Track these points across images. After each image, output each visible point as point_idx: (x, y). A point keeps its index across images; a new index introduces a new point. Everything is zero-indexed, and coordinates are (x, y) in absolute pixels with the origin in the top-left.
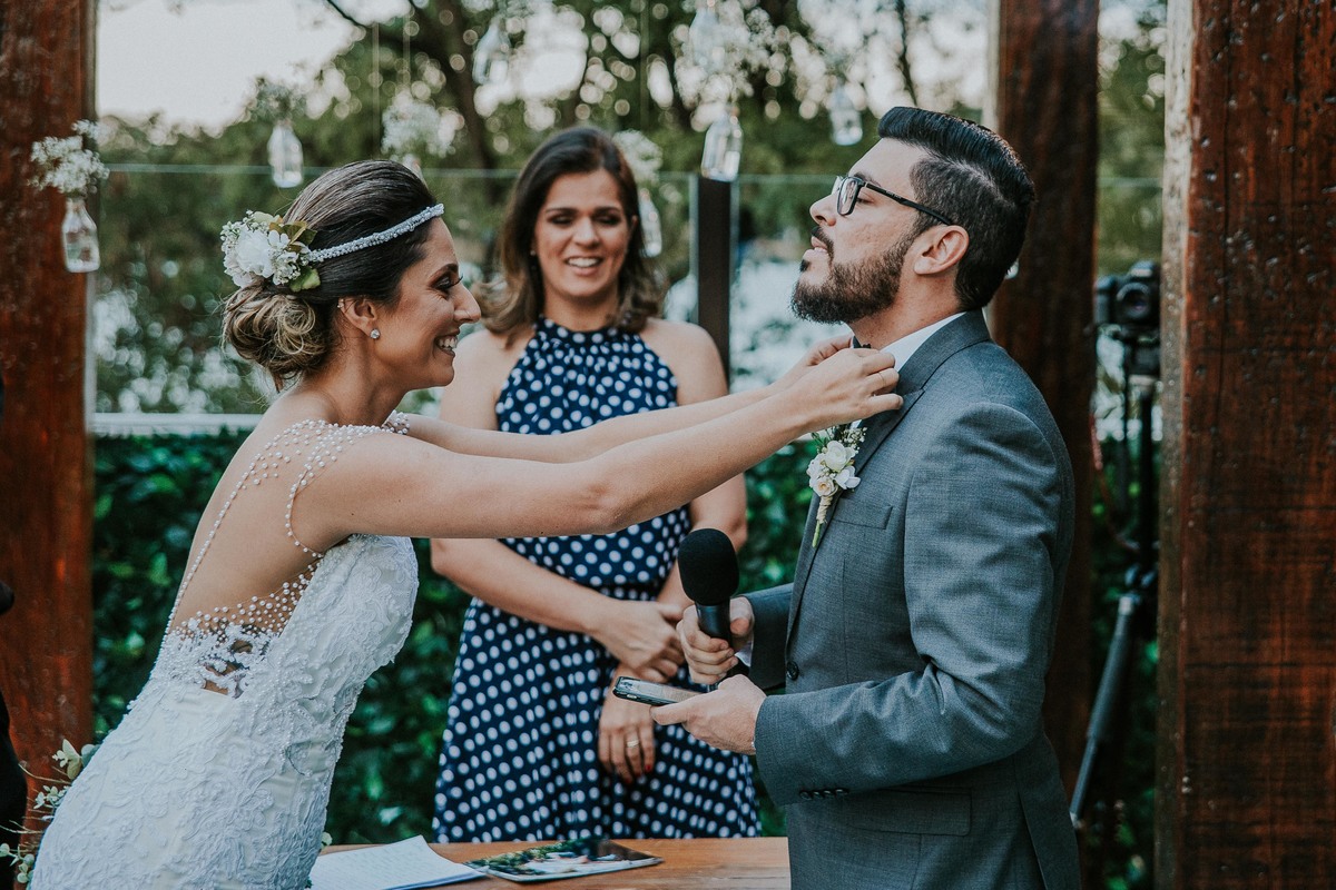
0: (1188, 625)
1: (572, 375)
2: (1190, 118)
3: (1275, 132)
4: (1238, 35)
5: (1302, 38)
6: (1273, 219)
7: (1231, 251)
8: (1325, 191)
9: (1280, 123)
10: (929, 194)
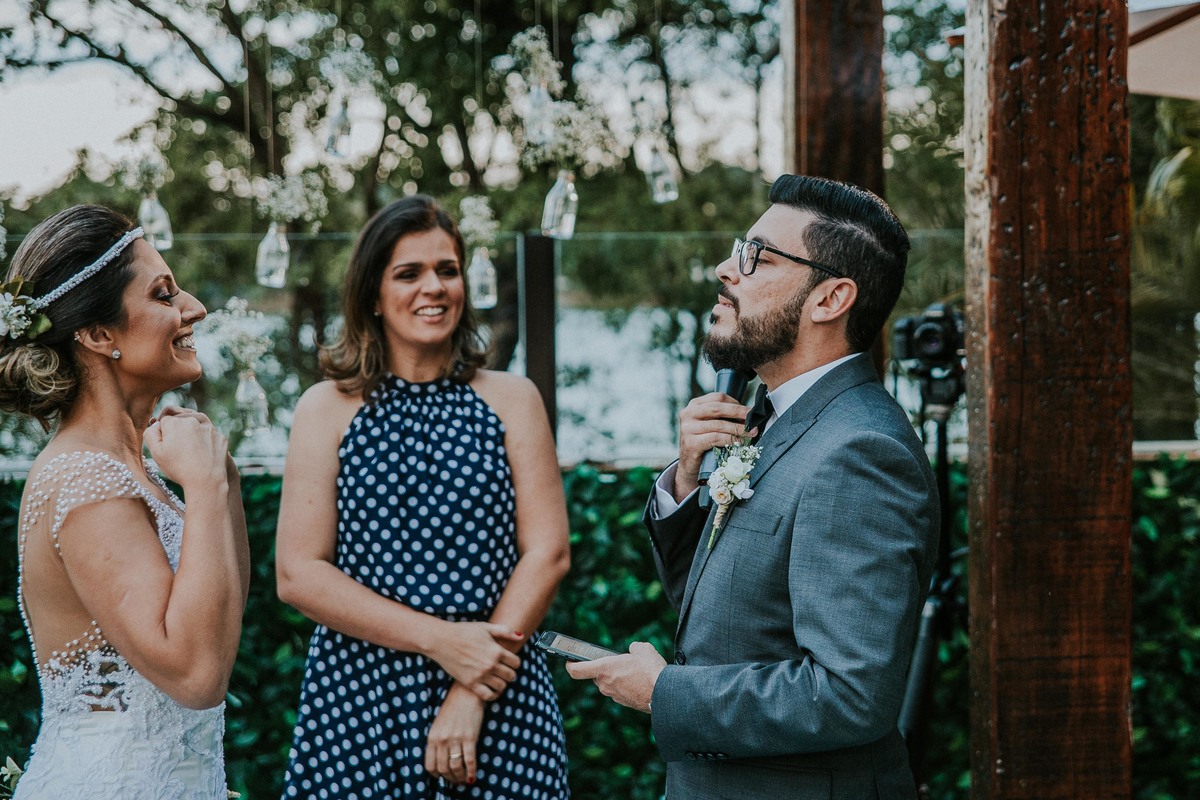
0: (999, 624)
1: (409, 422)
2: (988, 178)
3: (1063, 189)
4: (1028, 105)
5: (1085, 107)
6: (1062, 265)
7: (1027, 293)
8: (1107, 240)
9: (1066, 181)
10: (820, 252)
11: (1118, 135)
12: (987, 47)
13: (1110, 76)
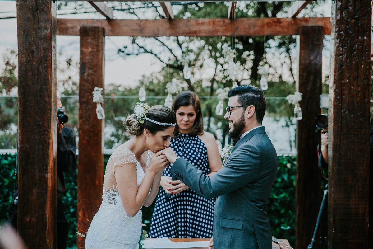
0: (334, 195)
1: (180, 143)
2: (333, 85)
3: (353, 87)
4: (344, 66)
5: (359, 66)
6: (352, 106)
7: (343, 113)
9: (354, 85)
11: (368, 74)
12: (334, 52)
13: (366, 59)
